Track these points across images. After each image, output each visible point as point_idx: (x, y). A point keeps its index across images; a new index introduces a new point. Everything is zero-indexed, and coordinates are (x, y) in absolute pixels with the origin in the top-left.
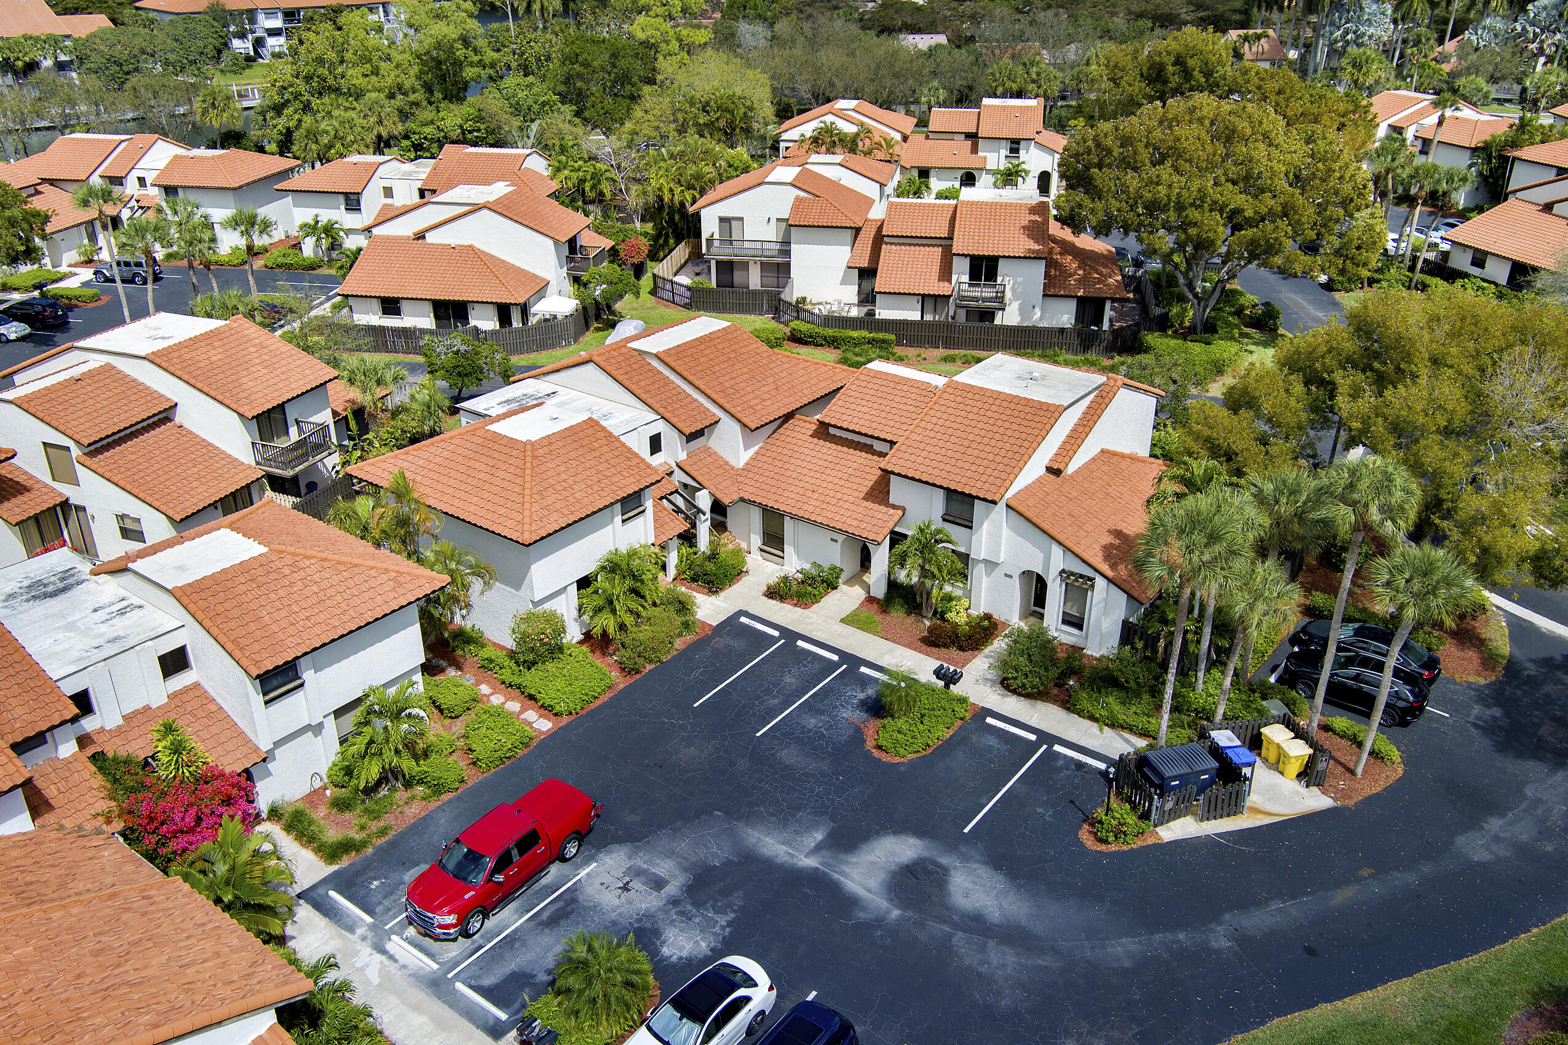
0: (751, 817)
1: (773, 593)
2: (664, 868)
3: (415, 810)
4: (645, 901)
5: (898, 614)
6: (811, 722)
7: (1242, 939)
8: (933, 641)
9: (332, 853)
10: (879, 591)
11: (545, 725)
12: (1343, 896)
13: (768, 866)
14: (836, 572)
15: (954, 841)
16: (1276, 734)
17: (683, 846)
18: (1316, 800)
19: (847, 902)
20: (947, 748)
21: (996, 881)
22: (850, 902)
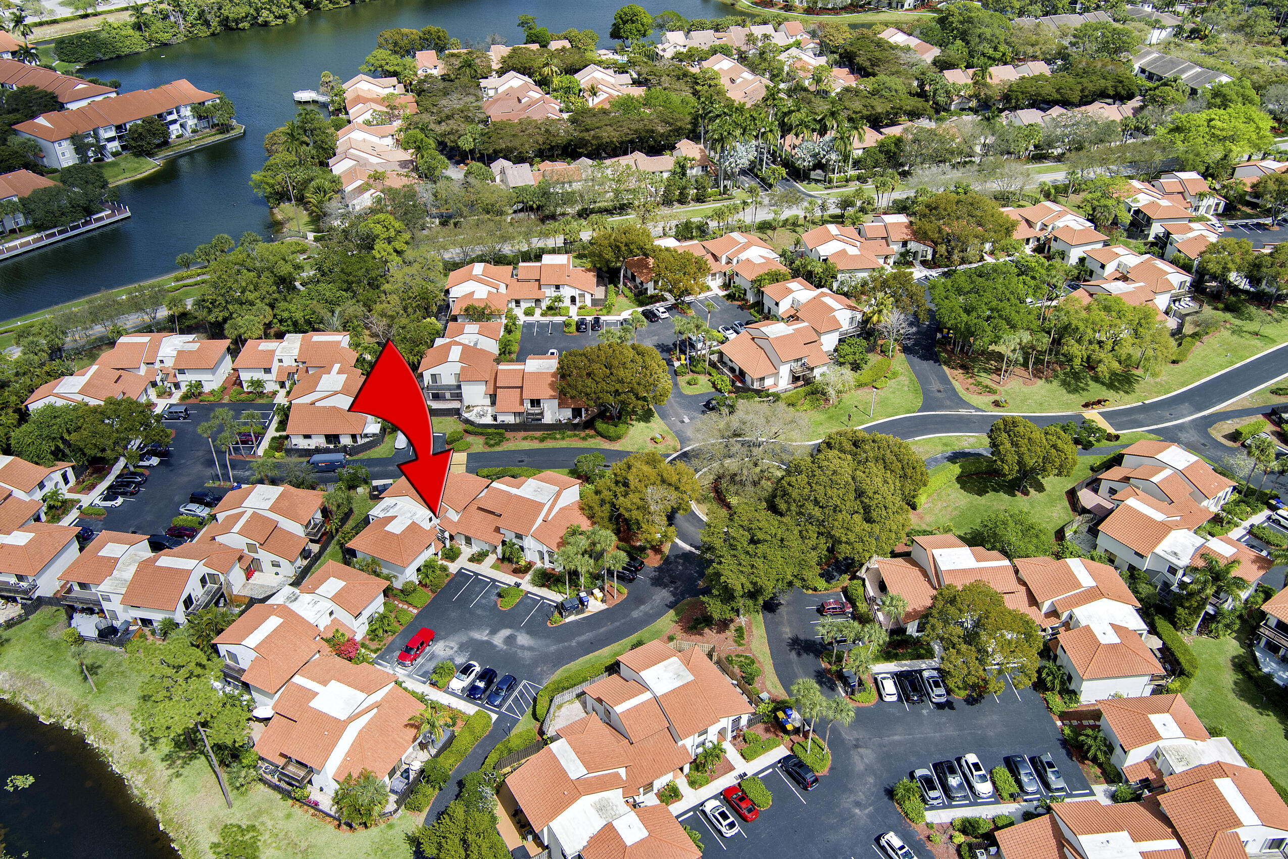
0: (471, 629)
1: (471, 560)
2: (452, 644)
3: (390, 639)
4: (450, 652)
5: (506, 563)
6: (484, 601)
7: (578, 643)
8: (516, 571)
9: (375, 651)
10: (500, 556)
11: (415, 611)
12: (602, 630)
13: (476, 640)
14: (488, 551)
15: (518, 629)
16: (596, 591)
17: (456, 638)
18: (604, 606)
19: (494, 646)
20: (518, 604)
21: (528, 637)
22: (496, 646)
